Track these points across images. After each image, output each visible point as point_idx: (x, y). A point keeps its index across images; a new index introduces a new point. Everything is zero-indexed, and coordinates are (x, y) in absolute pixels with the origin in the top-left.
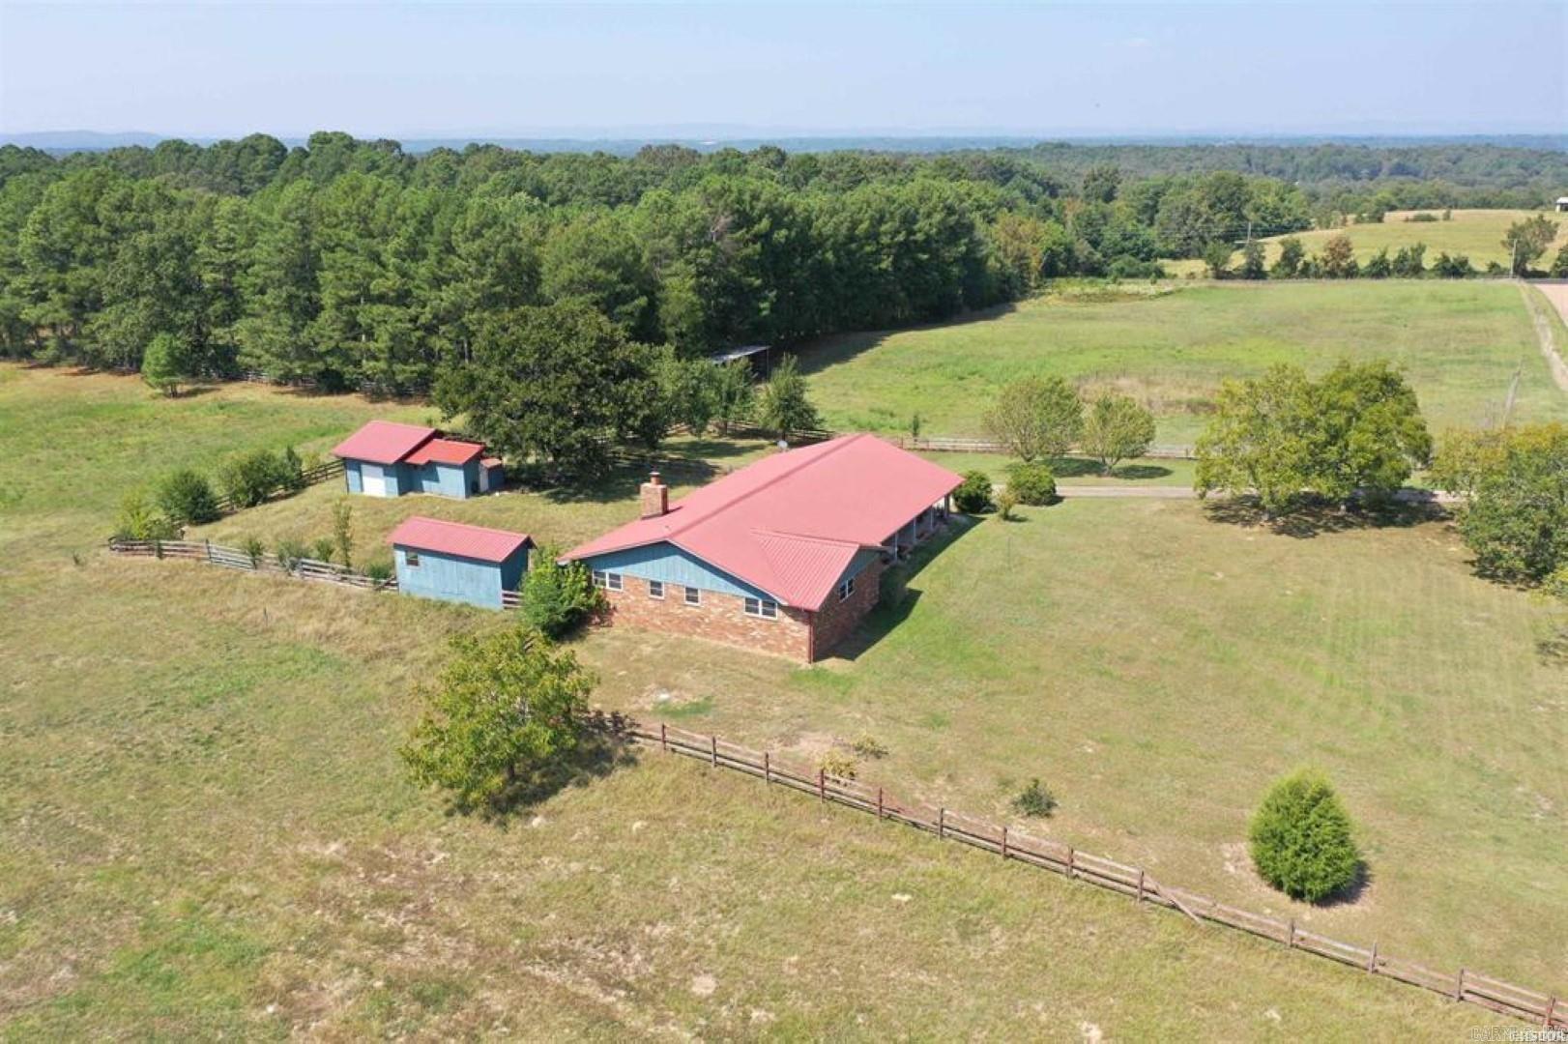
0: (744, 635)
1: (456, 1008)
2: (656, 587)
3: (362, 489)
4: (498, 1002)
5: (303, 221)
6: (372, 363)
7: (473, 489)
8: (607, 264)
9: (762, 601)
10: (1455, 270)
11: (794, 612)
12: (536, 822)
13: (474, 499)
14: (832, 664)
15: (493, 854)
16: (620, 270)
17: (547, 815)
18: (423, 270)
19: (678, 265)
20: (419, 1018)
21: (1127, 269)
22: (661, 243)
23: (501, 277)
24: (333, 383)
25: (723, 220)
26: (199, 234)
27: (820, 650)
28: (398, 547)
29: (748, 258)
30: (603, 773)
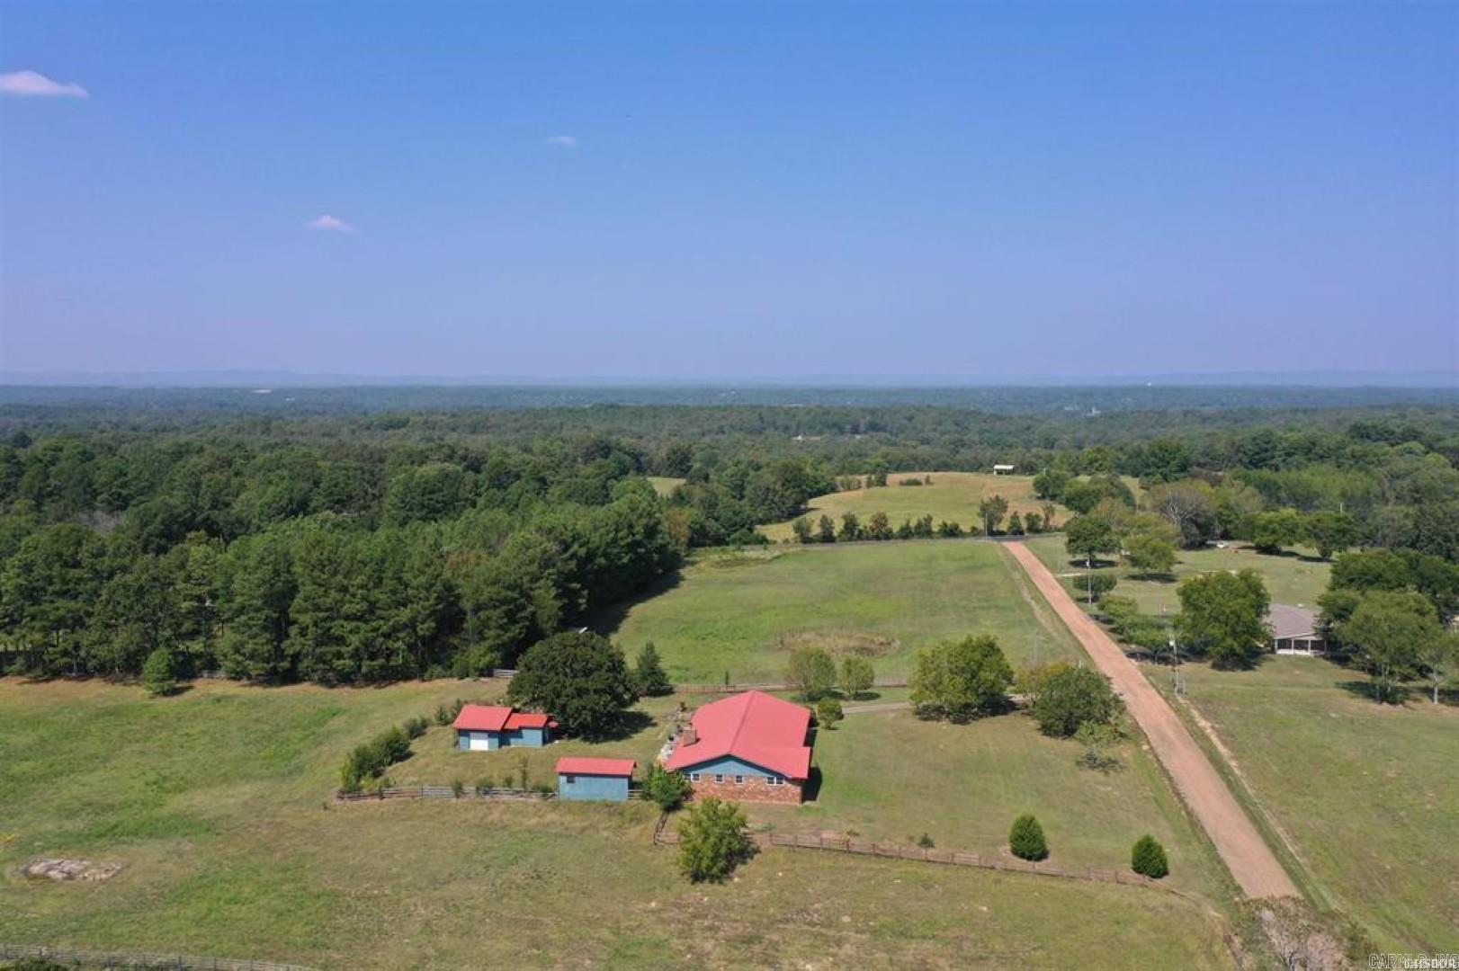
0: (767, 795)
2: (719, 777)
3: (469, 747)
7: (546, 740)
9: (777, 777)
10: (951, 532)
11: (794, 781)
12: (736, 880)
13: (545, 745)
14: (808, 803)
16: (516, 590)
17: (740, 877)
19: (542, 582)
20: (749, 948)
21: (745, 539)
22: (530, 569)
23: (440, 599)
27: (805, 798)
28: (562, 774)
29: (570, 571)
30: (750, 858)
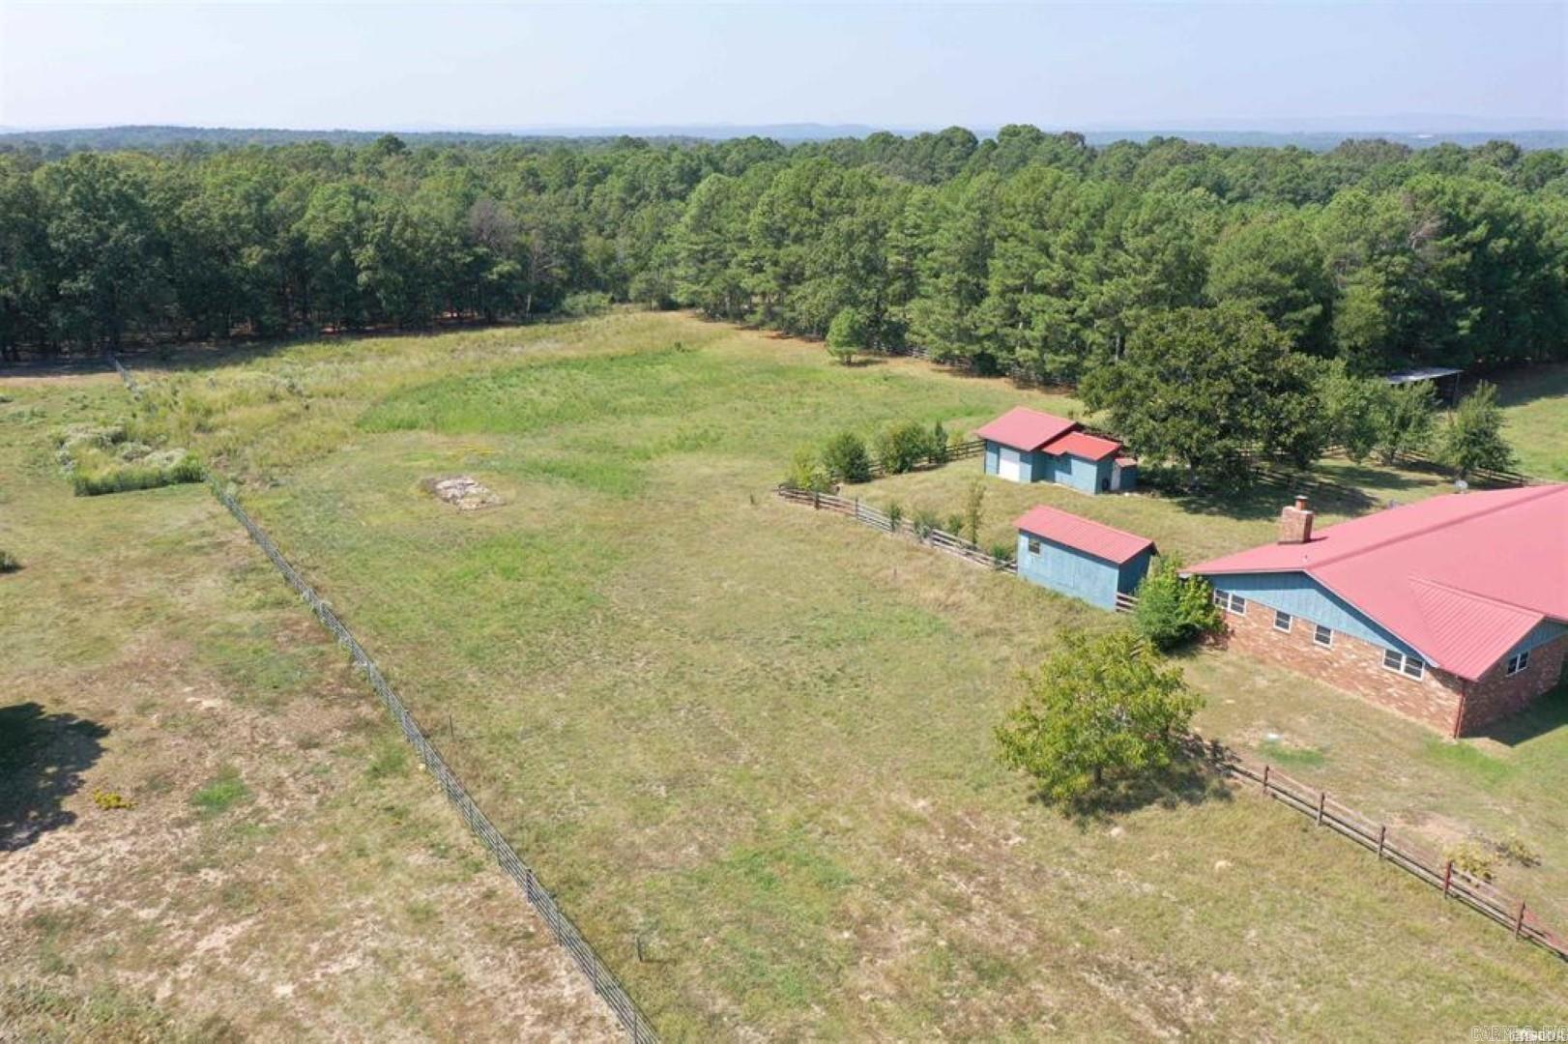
0: (1378, 690)
1: (1010, 990)
2: (1283, 618)
3: (998, 470)
4: (1050, 998)
5: (984, 211)
6: (1025, 351)
7: (1104, 486)
8: (1282, 268)
9: (1409, 657)
11: (1445, 676)
12: (1115, 831)
13: (1102, 496)
14: (1483, 745)
15: (1068, 852)
16: (1296, 274)
17: (1129, 828)
18: (1087, 263)
19: (1365, 273)
20: (974, 987)
22: (1347, 248)
23: (1166, 274)
24: (986, 366)
25: (1428, 225)
26: (891, 219)
27: (1469, 726)
28: (1022, 532)
29: (1452, 269)
30: (1193, 800)
